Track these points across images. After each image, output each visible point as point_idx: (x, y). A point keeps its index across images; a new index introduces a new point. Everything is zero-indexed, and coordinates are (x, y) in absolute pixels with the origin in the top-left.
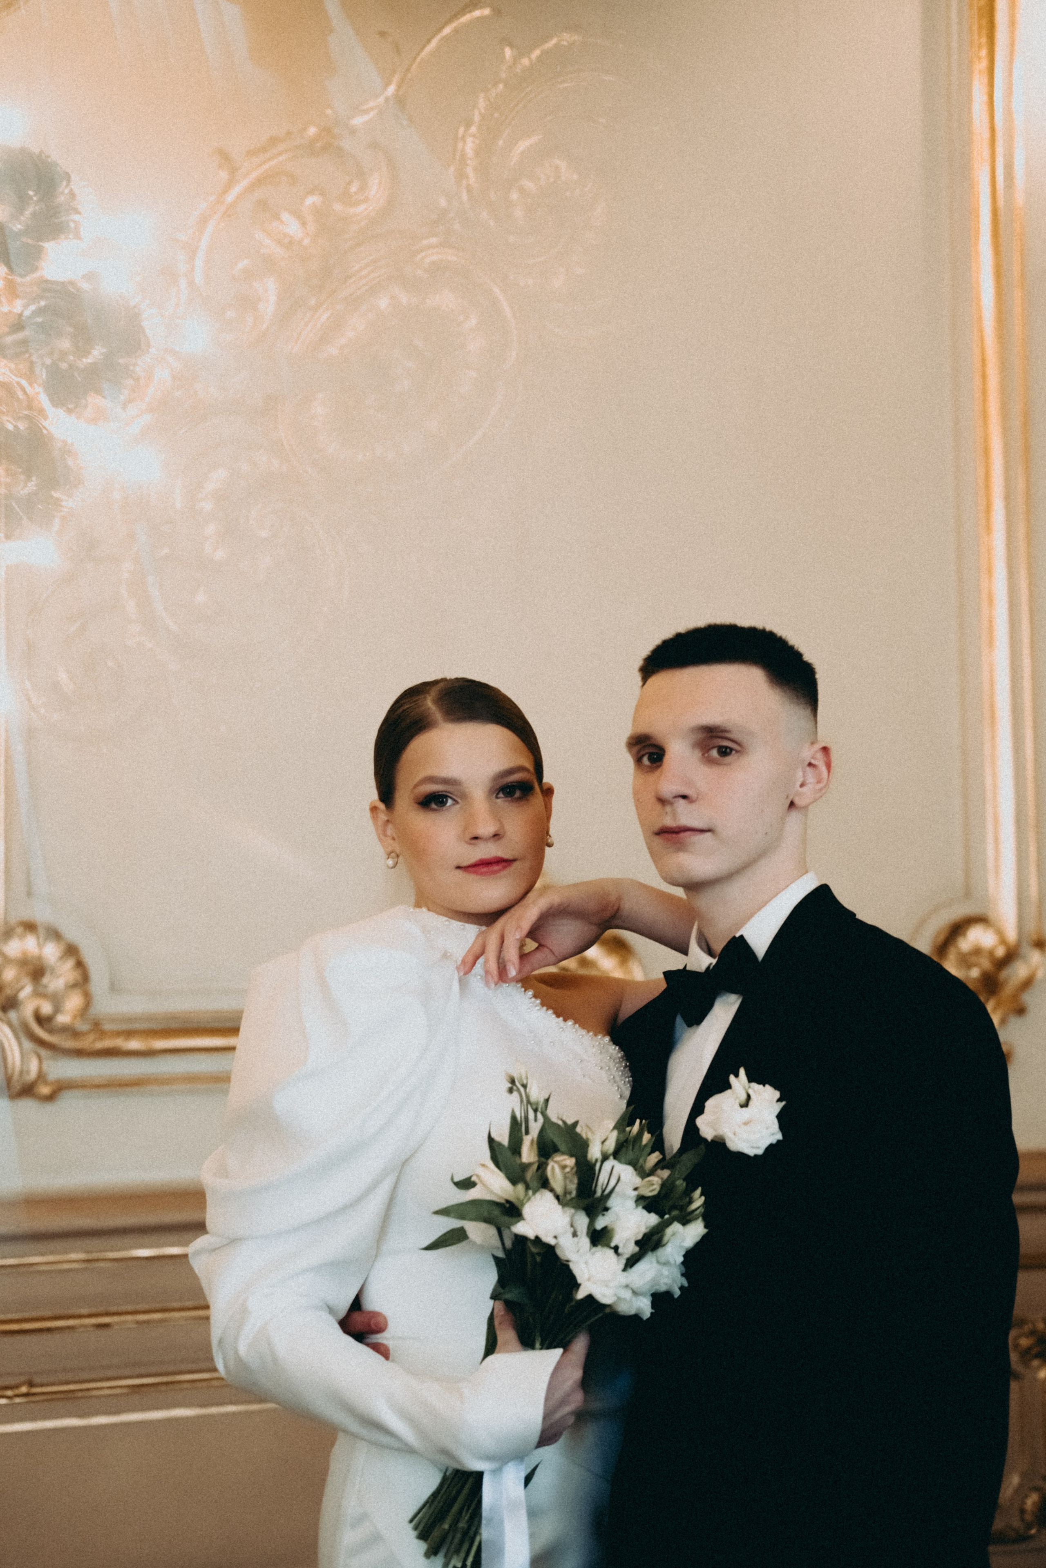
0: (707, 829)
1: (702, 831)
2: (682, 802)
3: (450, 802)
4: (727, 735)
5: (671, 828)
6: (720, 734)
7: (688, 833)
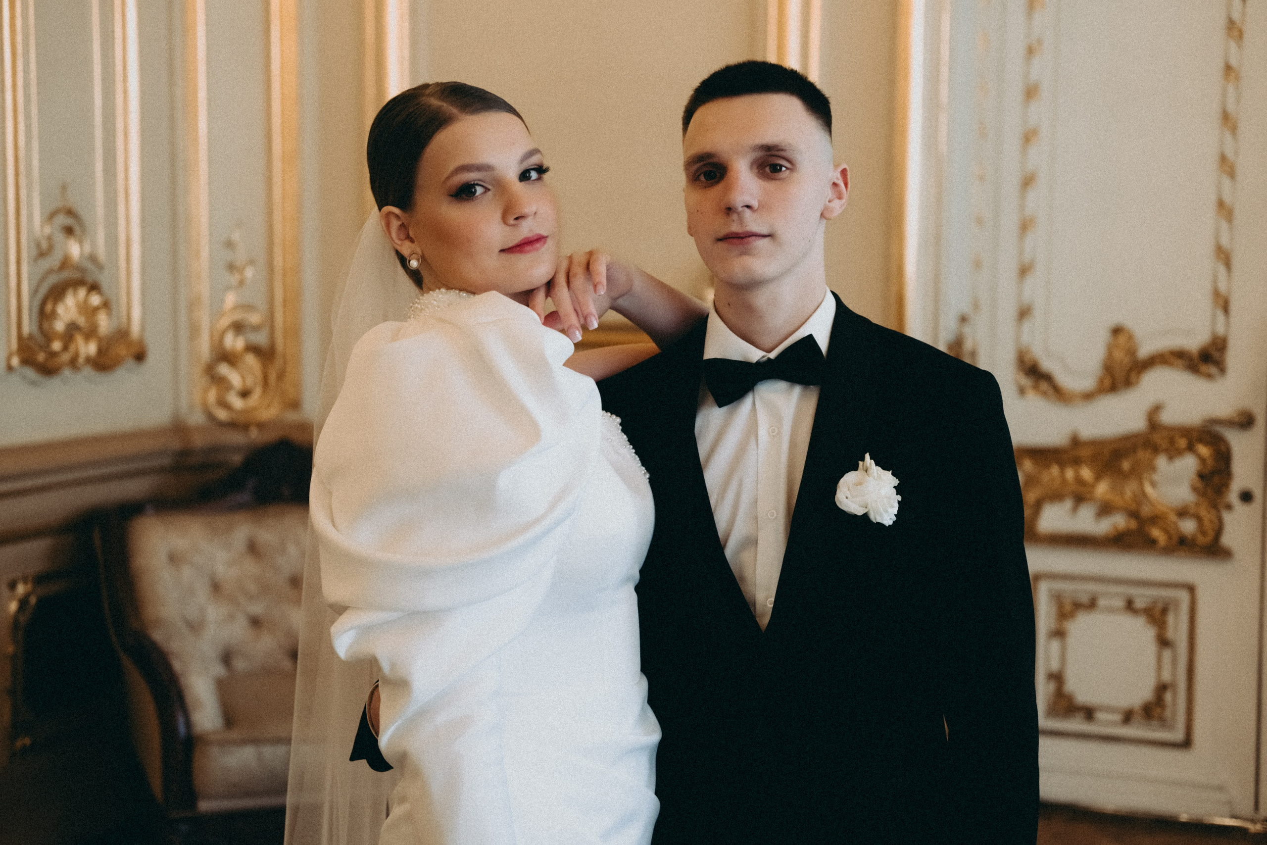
0: (767, 234)
1: (764, 236)
2: (747, 210)
3: (479, 190)
4: (782, 153)
5: (737, 234)
6: (777, 153)
7: (753, 238)
